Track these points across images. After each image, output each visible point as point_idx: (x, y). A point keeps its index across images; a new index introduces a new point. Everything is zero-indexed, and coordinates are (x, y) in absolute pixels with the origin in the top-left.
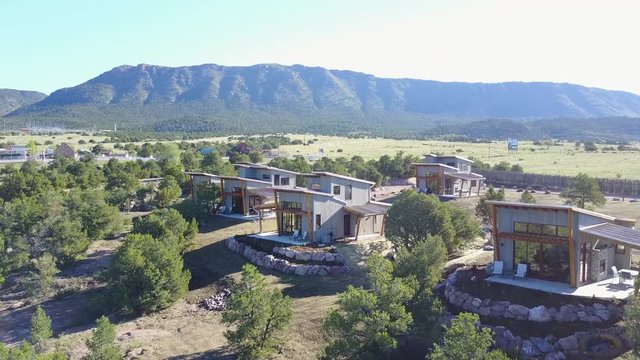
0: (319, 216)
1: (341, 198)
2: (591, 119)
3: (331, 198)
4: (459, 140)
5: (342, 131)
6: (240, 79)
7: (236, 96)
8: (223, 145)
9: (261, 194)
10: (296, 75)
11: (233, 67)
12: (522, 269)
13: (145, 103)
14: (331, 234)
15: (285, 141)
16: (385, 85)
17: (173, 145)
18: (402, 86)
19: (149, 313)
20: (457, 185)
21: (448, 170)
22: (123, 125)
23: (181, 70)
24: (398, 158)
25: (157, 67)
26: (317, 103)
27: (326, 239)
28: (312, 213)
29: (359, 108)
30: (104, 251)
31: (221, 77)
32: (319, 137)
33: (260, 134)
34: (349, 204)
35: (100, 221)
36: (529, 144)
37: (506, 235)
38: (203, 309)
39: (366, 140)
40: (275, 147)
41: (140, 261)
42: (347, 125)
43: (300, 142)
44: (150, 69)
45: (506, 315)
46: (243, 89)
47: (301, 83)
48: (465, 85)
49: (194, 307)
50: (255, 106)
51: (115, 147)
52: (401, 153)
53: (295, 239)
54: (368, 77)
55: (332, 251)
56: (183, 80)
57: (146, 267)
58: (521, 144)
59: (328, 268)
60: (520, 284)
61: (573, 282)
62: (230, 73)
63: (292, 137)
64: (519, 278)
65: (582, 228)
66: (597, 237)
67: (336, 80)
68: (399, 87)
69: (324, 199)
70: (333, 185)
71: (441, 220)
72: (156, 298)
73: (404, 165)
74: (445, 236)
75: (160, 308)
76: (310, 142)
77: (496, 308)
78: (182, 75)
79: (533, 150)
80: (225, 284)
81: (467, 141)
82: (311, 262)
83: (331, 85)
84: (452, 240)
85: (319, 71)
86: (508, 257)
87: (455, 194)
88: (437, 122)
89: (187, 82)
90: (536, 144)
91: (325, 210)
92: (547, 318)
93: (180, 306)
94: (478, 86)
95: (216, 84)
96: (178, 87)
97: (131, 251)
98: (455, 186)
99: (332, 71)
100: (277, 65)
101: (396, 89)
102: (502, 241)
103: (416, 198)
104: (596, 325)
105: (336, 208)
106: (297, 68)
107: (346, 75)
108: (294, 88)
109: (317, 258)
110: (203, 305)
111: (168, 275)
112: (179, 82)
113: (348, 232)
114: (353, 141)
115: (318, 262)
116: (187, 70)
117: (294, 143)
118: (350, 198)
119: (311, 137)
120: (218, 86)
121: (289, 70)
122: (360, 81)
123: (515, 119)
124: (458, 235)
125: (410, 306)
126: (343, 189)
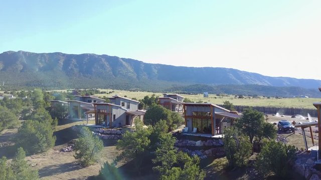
0: (114, 116)
1: (125, 108)
2: (243, 85)
3: (120, 108)
4: (182, 93)
5: (127, 88)
6: (74, 61)
7: (72, 69)
8: (64, 93)
9: (87, 108)
10: (103, 60)
11: (71, 55)
12: (195, 129)
13: (21, 71)
14: (120, 124)
15: (97, 92)
16: (148, 67)
17: (39, 91)
18: (157, 68)
19: (37, 153)
20: (177, 107)
21: (173, 100)
22: (8, 82)
23: (42, 55)
24: (152, 97)
25: (29, 53)
26: (114, 74)
27: (118, 125)
28: (112, 114)
29: (135, 77)
30: (10, 133)
31: (63, 60)
32: (115, 91)
33: (84, 88)
34: (128, 111)
35: (7, 120)
36: (215, 96)
37: (188, 116)
38: (62, 152)
39: (139, 92)
40: (92, 94)
41: (33, 131)
42: (130, 85)
43: (105, 93)
44: (25, 53)
45: (187, 145)
46: (75, 66)
47: (106, 63)
48: (186, 68)
49: (58, 151)
50: (82, 74)
51: (5, 93)
52: (154, 95)
53: (103, 126)
54: (140, 62)
55: (120, 130)
56: (43, 60)
57: (36, 133)
58: (210, 96)
59: (118, 136)
60: (195, 135)
61: (213, 133)
62: (69, 58)
63: (101, 90)
64: (194, 133)
65: (216, 113)
66: (224, 116)
67: (124, 63)
68: (155, 68)
69: (117, 108)
70: (121, 102)
71: (167, 115)
72: (40, 147)
73: (155, 101)
74: (168, 121)
75: (42, 152)
76: (110, 93)
77: (184, 142)
78: (43, 58)
79: (216, 98)
80: (72, 143)
81: (186, 94)
82: (111, 134)
83: (122, 65)
84: (171, 124)
85: (116, 58)
86: (191, 126)
87: (176, 111)
88: (172, 85)
89: (45, 61)
90: (218, 95)
91: (118, 113)
92: (202, 145)
93: (51, 151)
94: (192, 68)
95: (61, 62)
96: (40, 64)
97: (29, 126)
98: (176, 108)
99: (122, 59)
100: (94, 54)
101: (153, 69)
102: (188, 119)
103: (157, 107)
104: (219, 146)
105: (122, 112)
106: (105, 56)
107: (129, 61)
108: (103, 66)
109: (113, 133)
110: (62, 150)
111: (46, 137)
112: (41, 61)
113: (128, 123)
114: (132, 93)
115: (114, 134)
116: (46, 55)
117: (102, 93)
118: (129, 108)
119: (111, 90)
120: (62, 64)
121: (100, 57)
122: (135, 64)
123: (209, 85)
124: (174, 123)
125: (150, 137)
126: (126, 104)
